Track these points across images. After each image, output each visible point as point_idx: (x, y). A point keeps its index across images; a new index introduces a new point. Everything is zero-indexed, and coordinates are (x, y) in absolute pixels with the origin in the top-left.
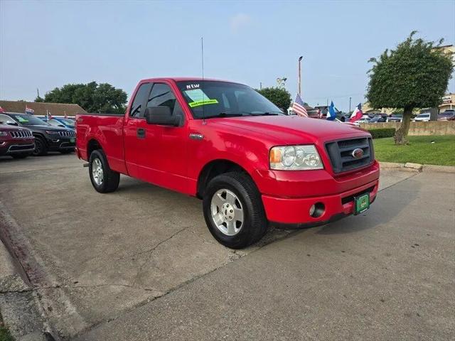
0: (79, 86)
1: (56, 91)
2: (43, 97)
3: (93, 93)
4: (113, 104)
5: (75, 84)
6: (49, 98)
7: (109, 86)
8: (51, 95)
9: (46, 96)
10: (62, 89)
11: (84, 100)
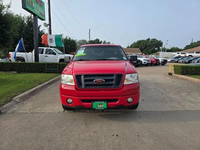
0: (143, 40)
1: (134, 43)
2: (130, 46)
3: (148, 43)
4: (156, 47)
5: (141, 40)
6: (131, 46)
7: (155, 39)
8: (132, 45)
9: (131, 45)
10: (137, 42)
11: (144, 46)
